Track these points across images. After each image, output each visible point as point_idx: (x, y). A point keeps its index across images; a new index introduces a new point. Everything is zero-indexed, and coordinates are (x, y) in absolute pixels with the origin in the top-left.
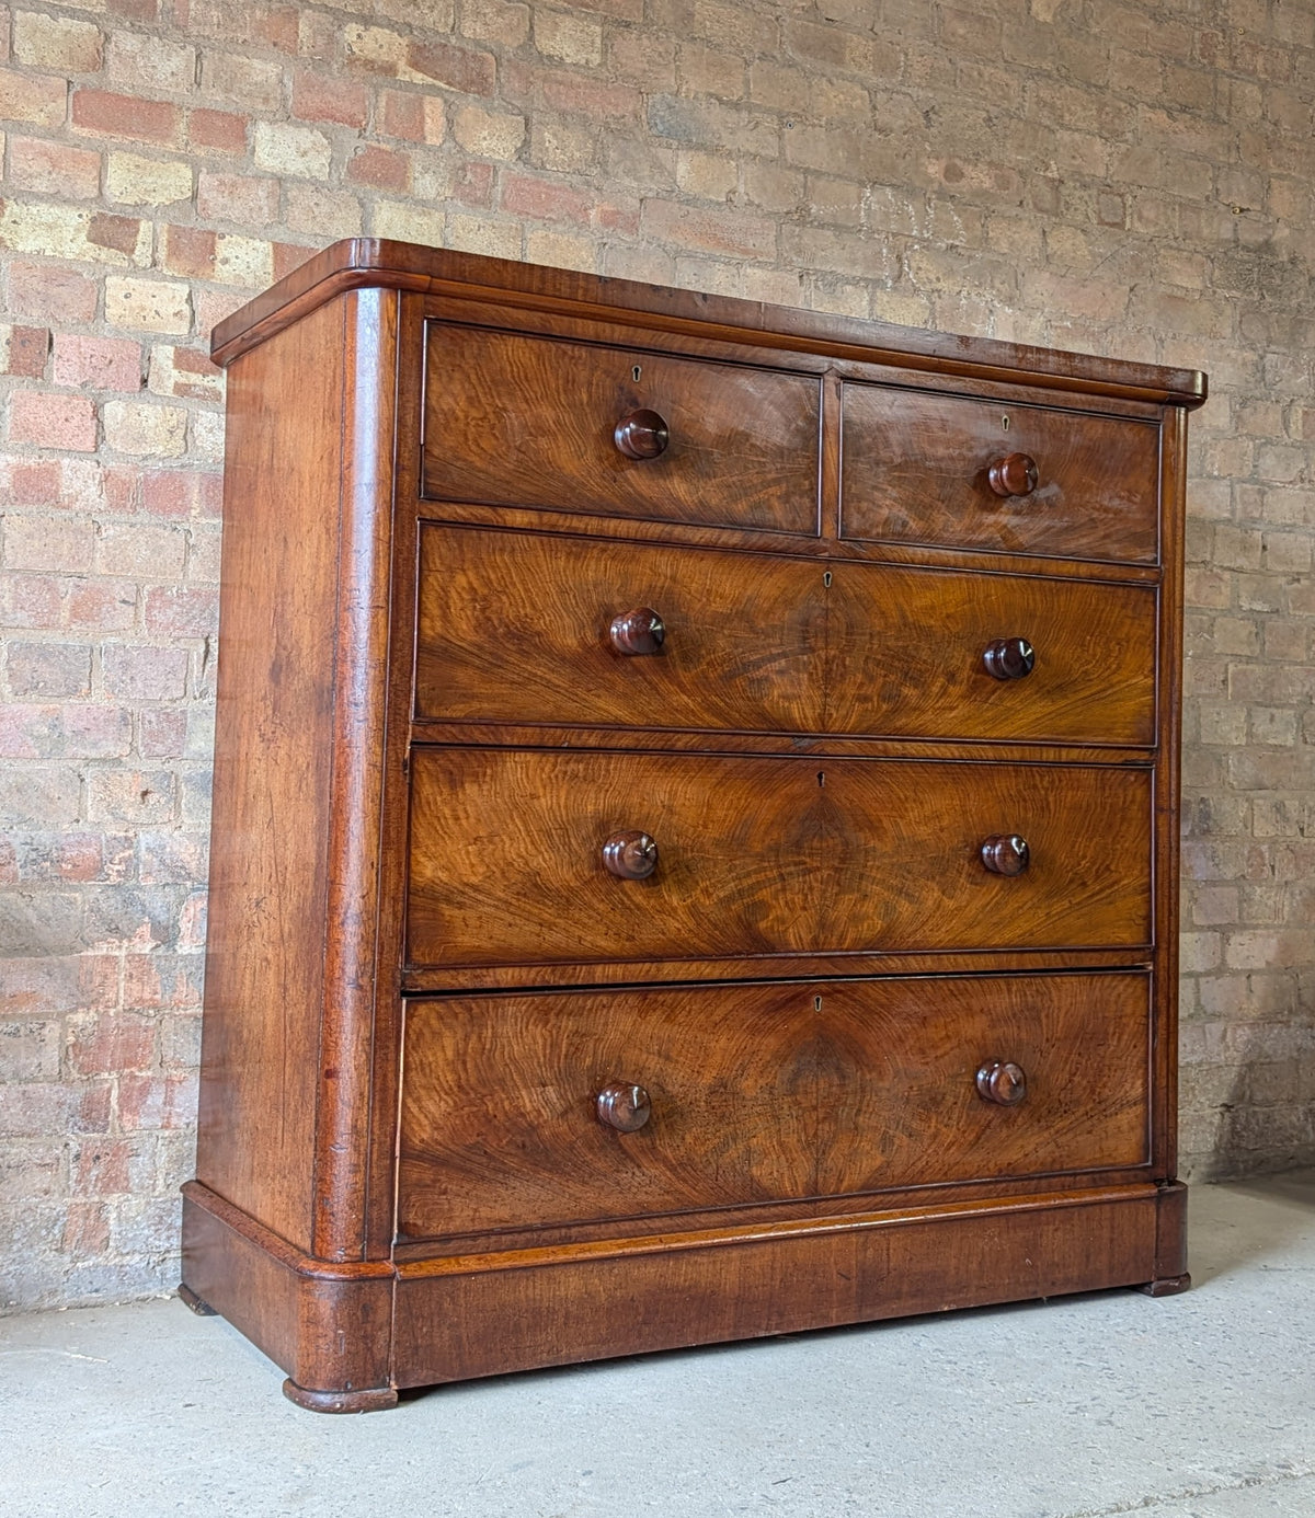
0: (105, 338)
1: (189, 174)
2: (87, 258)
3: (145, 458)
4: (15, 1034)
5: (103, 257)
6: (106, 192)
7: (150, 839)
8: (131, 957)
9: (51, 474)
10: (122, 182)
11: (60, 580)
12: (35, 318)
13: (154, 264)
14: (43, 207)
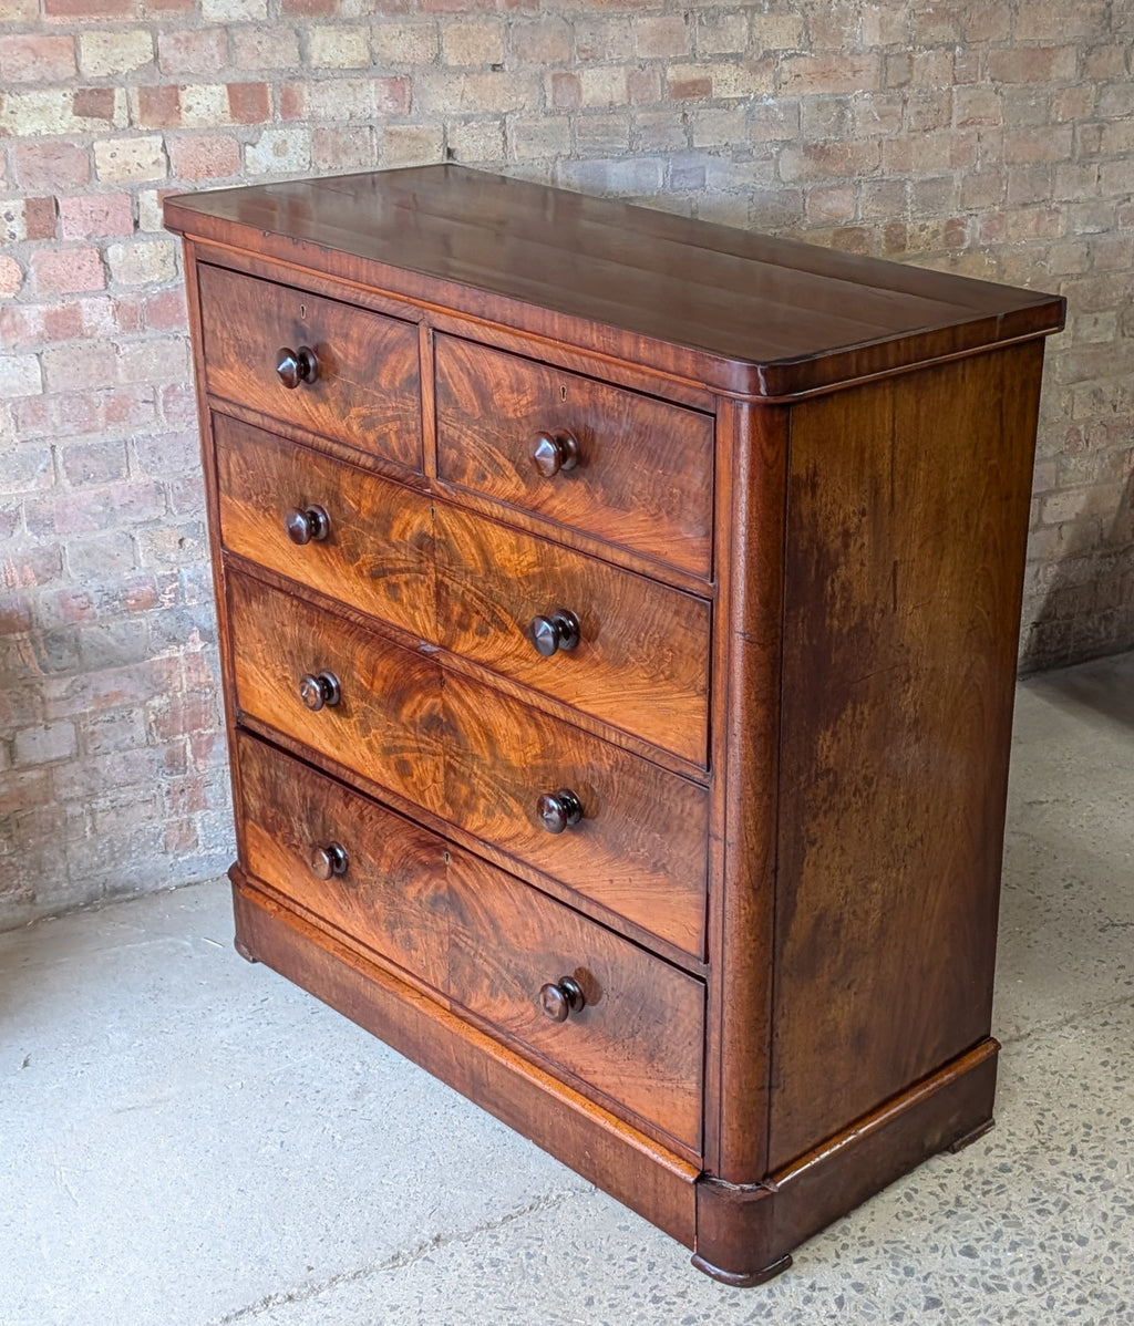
0: (101, 195)
1: (149, 39)
2: (76, 131)
3: (146, 286)
4: (112, 720)
5: (88, 127)
6: (83, 69)
7: (190, 572)
8: (187, 656)
9: (74, 313)
10: (94, 60)
11: (93, 394)
12: (42, 190)
13: (131, 123)
14: (33, 94)
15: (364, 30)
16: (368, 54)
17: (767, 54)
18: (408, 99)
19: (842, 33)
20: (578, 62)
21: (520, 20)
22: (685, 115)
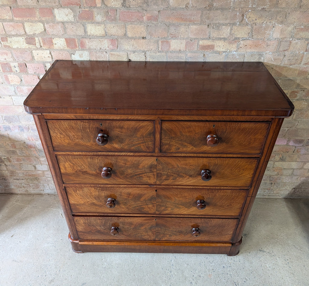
0: (36, 63)
1: (42, 25)
2: (27, 48)
10: (29, 30)
12: (21, 61)
13: (41, 47)
14: (15, 38)
15: (103, 26)
16: (104, 32)
17: (236, 38)
18: (116, 45)
19: (265, 33)
20: (170, 38)
21: (151, 24)
22: (204, 55)
